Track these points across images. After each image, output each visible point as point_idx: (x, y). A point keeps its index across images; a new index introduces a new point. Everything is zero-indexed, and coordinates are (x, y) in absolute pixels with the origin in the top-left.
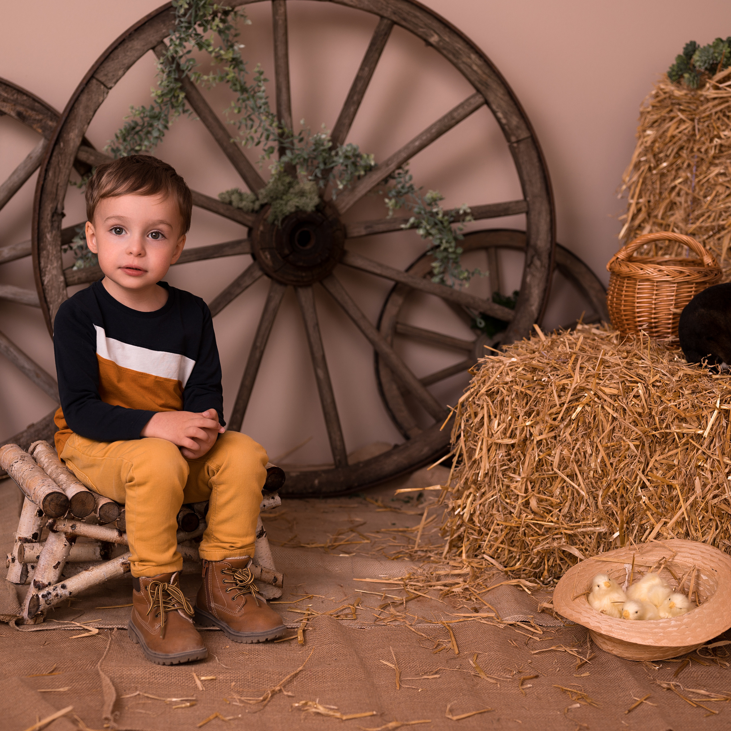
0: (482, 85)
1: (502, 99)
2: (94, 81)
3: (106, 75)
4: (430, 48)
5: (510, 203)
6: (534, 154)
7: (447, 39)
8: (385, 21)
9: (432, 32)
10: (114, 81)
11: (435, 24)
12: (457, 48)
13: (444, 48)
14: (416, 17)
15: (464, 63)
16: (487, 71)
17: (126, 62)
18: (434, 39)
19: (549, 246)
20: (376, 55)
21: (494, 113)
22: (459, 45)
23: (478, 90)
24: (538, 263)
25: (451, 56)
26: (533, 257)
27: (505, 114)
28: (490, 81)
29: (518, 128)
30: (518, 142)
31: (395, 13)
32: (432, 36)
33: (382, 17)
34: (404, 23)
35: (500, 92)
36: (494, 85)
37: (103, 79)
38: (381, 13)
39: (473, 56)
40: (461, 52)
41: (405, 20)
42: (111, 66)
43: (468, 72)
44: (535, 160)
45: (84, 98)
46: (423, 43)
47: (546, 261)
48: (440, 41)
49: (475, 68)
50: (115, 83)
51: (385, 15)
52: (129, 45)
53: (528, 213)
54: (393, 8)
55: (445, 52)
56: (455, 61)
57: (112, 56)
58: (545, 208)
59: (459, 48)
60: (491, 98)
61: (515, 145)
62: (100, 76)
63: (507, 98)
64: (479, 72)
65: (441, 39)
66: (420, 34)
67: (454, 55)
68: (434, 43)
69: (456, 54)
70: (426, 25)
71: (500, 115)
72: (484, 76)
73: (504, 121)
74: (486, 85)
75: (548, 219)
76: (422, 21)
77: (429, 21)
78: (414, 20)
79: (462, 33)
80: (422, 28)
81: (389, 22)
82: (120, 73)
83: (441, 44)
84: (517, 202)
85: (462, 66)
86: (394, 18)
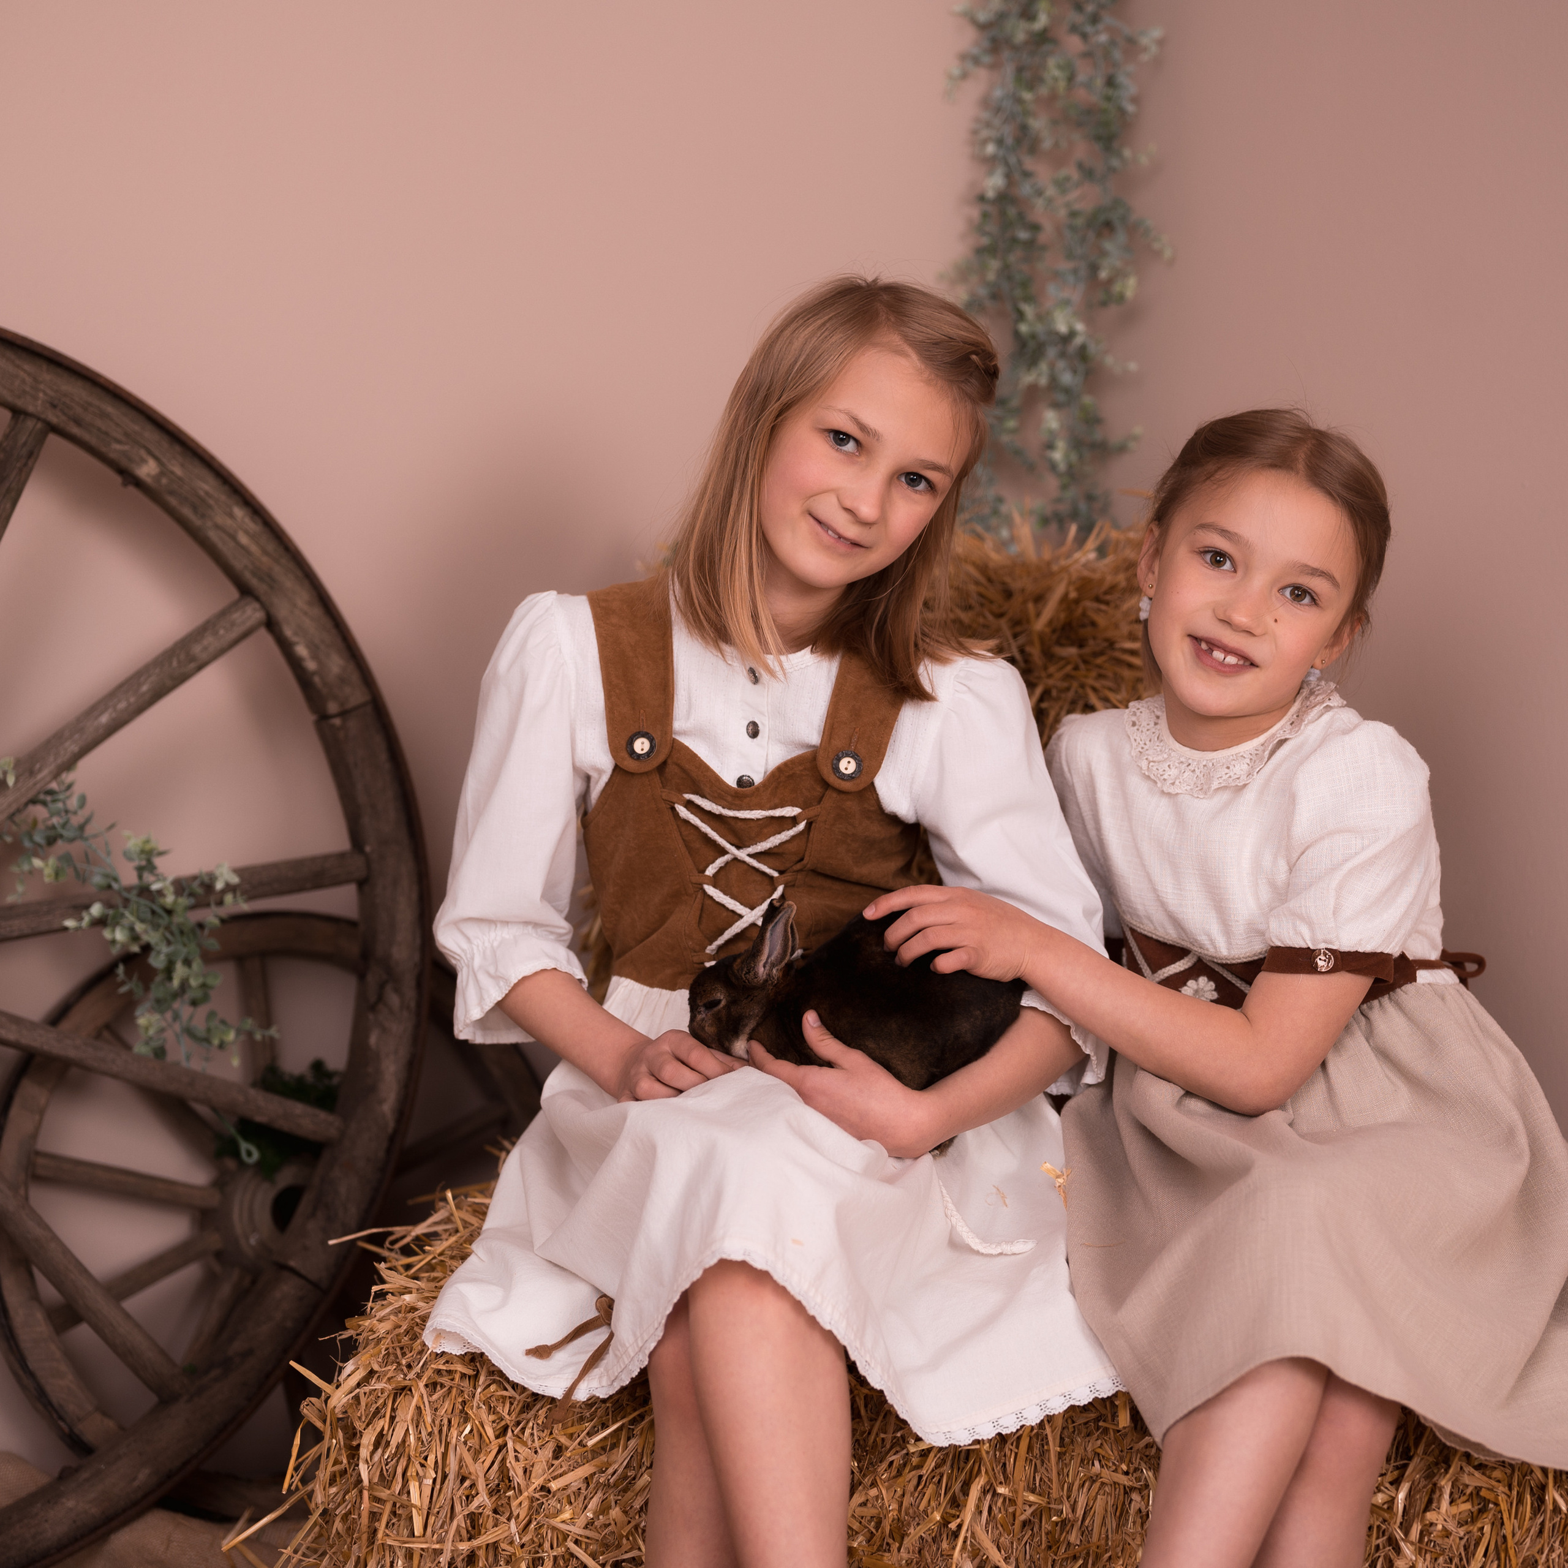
0: (261, 579)
1: (306, 613)
4: (132, 489)
5: (326, 858)
6: (379, 742)
7: (178, 471)
8: (30, 423)
9: (143, 453)
11: (150, 435)
12: (202, 493)
13: (172, 493)
14: (104, 415)
15: (217, 527)
16: (271, 546)
18: (147, 470)
19: (417, 957)
20: (8, 506)
21: (285, 646)
22: (207, 485)
23: (245, 591)
24: (394, 999)
25: (186, 512)
26: (382, 986)
27: (314, 649)
28: (278, 571)
29: (342, 680)
30: (344, 714)
31: (54, 406)
32: (143, 461)
33: (17, 413)
34: (75, 430)
35: (303, 597)
36: (289, 581)
38: (20, 403)
39: (239, 512)
40: (211, 502)
41: (78, 422)
43: (225, 547)
44: (383, 757)
46: (118, 479)
47: (410, 993)
48: (162, 474)
49: (244, 539)
51: (31, 409)
53: (363, 884)
54: (49, 391)
55: (173, 501)
56: (196, 521)
58: (406, 868)
59: (207, 493)
60: (282, 611)
61: (337, 722)
63: (317, 611)
64: (254, 548)
65: (164, 472)
66: (112, 455)
67: (195, 508)
68: (149, 480)
69: (200, 505)
70: (126, 434)
71: (301, 650)
72: (265, 559)
73: (311, 665)
74: (269, 579)
75: (415, 896)
76: (117, 425)
77: (136, 426)
78: (99, 423)
79: (212, 458)
80: (119, 442)
81: (39, 425)
83: (164, 481)
84: (342, 856)
85: (213, 535)
86: (53, 417)
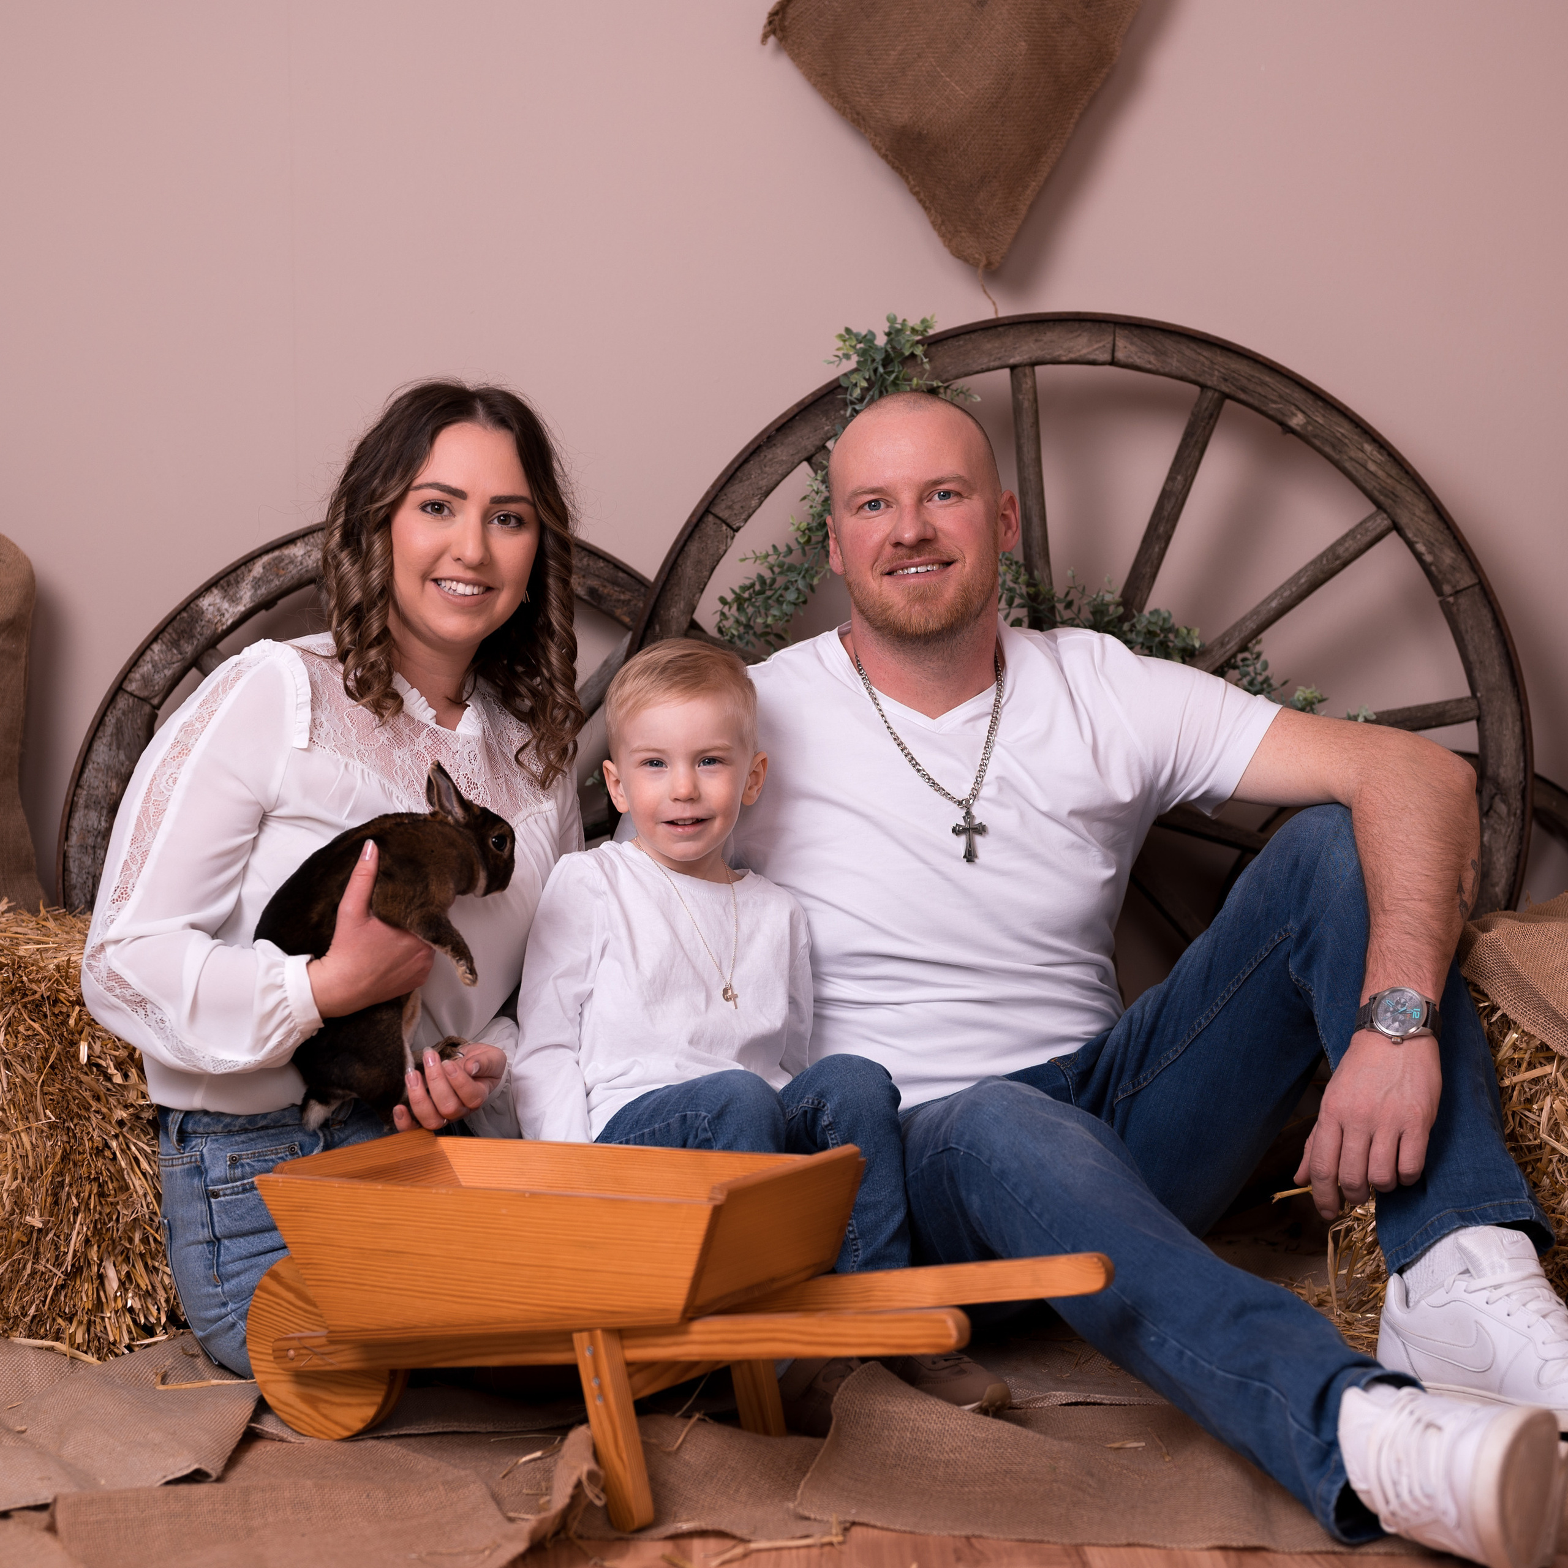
0: (1386, 496)
1: (1423, 520)
2: (711, 518)
3: (730, 507)
4: (1291, 436)
5: (1447, 703)
6: (1486, 614)
7: (1320, 420)
8: (1210, 394)
9: (1293, 408)
10: (743, 517)
11: (1298, 395)
12: (1339, 435)
13: (1315, 436)
14: (1263, 384)
15: (1351, 459)
16: (1394, 472)
17: (764, 483)
18: (1297, 421)
19: (1521, 777)
20: (1197, 454)
21: (1410, 545)
22: (1343, 429)
23: (1379, 506)
24: (1502, 808)
25: (1328, 449)
26: (1493, 798)
27: (1430, 546)
28: (1399, 489)
29: (1454, 568)
30: (1457, 593)
31: (1226, 380)
32: (1295, 415)
33: (1203, 387)
34: (1242, 396)
35: (1420, 507)
36: (1408, 496)
37: (724, 514)
38: (1201, 380)
39: (1368, 447)
40: (1347, 441)
41: (1244, 390)
42: (737, 491)
43: (1360, 474)
44: (1489, 625)
45: (693, 548)
46: (1279, 428)
47: (1517, 804)
48: (1308, 423)
49: (1372, 467)
50: (746, 520)
51: (1209, 383)
52: (768, 454)
53: (1479, 720)
54: (1222, 370)
55: (1317, 442)
56: (1336, 457)
57: (739, 474)
58: (1510, 708)
59: (1343, 435)
60: (1404, 519)
61: (1451, 599)
62: (721, 510)
63: (1432, 517)
64: (1380, 473)
65: (1310, 420)
66: (1271, 413)
67: (1334, 447)
68: (1298, 428)
69: (1338, 444)
70: (1281, 397)
71: (1421, 548)
72: (1389, 481)
73: (1428, 558)
74: (1394, 496)
75: (1517, 729)
76: (1273, 390)
77: (1287, 390)
78: (1259, 389)
79: (1347, 408)
80: (1275, 402)
81: (1216, 395)
82: (754, 503)
83: (1310, 428)
84: (1460, 701)
85: (1348, 465)
86: (1225, 388)
